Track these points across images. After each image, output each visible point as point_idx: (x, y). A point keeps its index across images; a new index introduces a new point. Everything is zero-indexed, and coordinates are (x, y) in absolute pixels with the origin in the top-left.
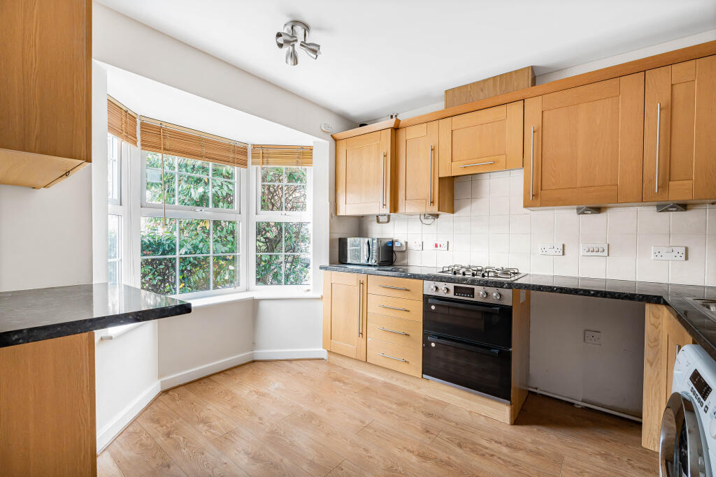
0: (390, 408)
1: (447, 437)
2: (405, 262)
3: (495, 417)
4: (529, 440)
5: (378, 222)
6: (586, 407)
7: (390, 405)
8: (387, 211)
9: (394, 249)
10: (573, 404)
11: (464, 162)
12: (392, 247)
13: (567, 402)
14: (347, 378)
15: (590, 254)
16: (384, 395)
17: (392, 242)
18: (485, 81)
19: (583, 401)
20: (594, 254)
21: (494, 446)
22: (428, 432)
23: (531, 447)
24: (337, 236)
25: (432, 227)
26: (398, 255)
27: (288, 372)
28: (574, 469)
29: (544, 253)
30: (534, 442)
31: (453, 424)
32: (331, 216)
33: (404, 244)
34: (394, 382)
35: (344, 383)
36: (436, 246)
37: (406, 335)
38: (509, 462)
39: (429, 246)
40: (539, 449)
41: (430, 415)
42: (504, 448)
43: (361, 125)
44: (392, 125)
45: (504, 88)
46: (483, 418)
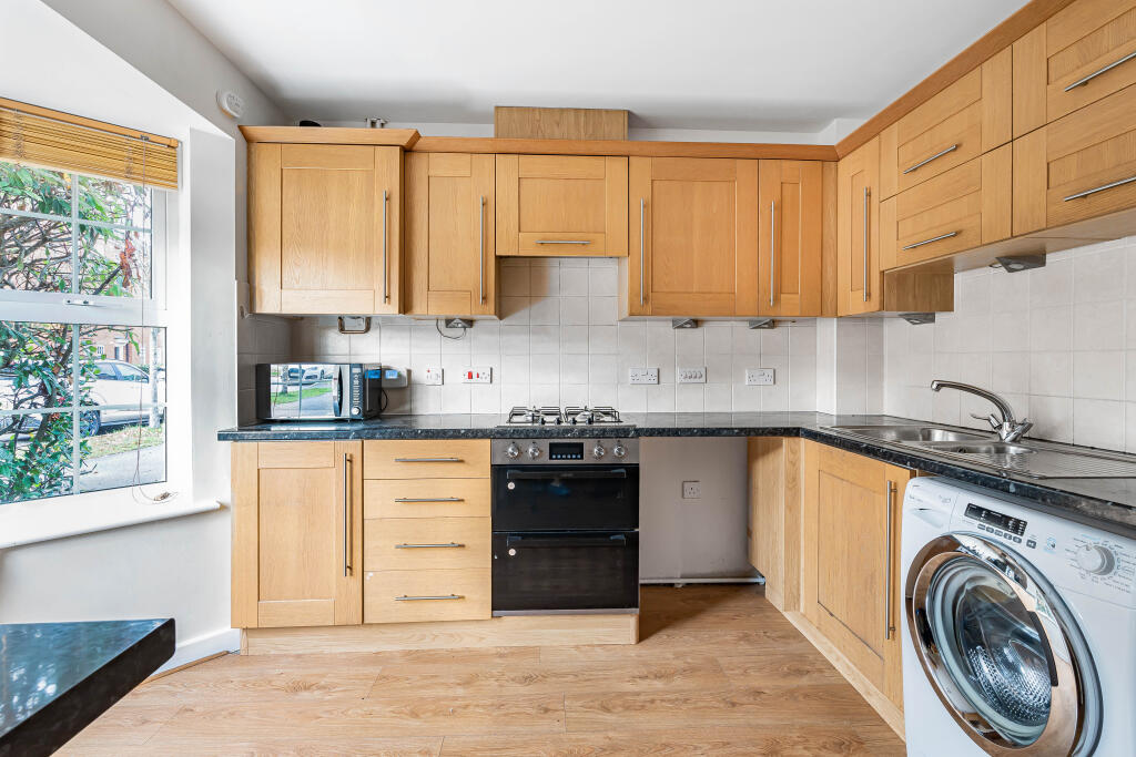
0: (456, 699)
1: (579, 703)
2: (407, 407)
3: (614, 641)
4: (670, 656)
5: (342, 329)
6: (688, 584)
7: (451, 693)
8: (393, 309)
9: (384, 385)
10: (672, 585)
11: (541, 235)
12: (379, 380)
13: (665, 585)
14: (323, 676)
15: (688, 380)
16: (425, 678)
17: (382, 371)
18: (562, 110)
19: (682, 578)
20: (692, 380)
21: (643, 685)
22: (546, 710)
23: (679, 664)
24: (254, 361)
25: (459, 343)
26: (392, 396)
27: (145, 722)
28: (737, 672)
29: (635, 382)
30: (677, 656)
31: (571, 678)
32: (241, 314)
33: (405, 374)
34: (427, 645)
35: (319, 688)
36: (470, 376)
37: (460, 546)
38: (677, 699)
39: (456, 376)
40: (689, 663)
41: (528, 680)
42: (655, 682)
43: (304, 124)
44: (404, 142)
45: (591, 131)
46: (598, 649)
